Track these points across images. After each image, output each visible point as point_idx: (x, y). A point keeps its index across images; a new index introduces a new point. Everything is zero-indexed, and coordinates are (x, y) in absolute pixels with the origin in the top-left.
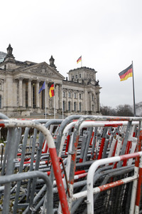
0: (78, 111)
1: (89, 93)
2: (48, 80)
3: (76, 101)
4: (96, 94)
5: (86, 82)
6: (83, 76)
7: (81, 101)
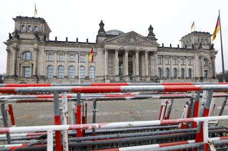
0: (187, 78)
1: (200, 58)
2: (138, 48)
3: (184, 67)
4: (212, 58)
5: (197, 47)
6: (193, 42)
7: (191, 67)
